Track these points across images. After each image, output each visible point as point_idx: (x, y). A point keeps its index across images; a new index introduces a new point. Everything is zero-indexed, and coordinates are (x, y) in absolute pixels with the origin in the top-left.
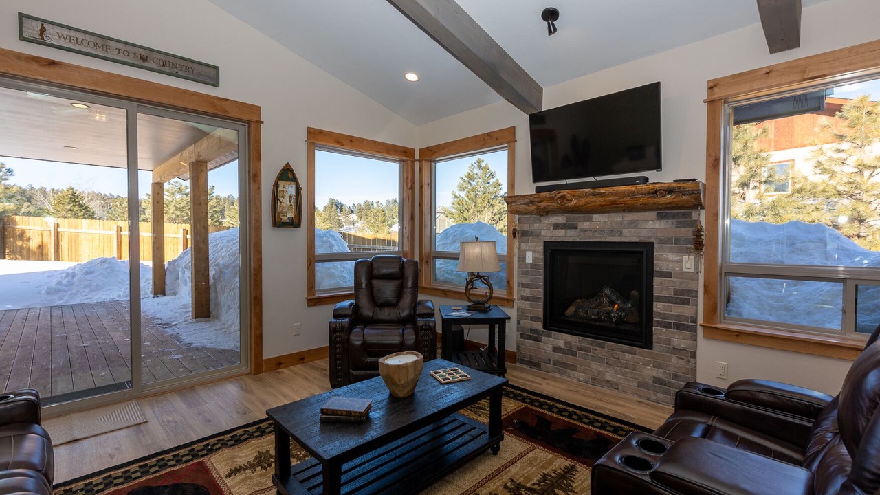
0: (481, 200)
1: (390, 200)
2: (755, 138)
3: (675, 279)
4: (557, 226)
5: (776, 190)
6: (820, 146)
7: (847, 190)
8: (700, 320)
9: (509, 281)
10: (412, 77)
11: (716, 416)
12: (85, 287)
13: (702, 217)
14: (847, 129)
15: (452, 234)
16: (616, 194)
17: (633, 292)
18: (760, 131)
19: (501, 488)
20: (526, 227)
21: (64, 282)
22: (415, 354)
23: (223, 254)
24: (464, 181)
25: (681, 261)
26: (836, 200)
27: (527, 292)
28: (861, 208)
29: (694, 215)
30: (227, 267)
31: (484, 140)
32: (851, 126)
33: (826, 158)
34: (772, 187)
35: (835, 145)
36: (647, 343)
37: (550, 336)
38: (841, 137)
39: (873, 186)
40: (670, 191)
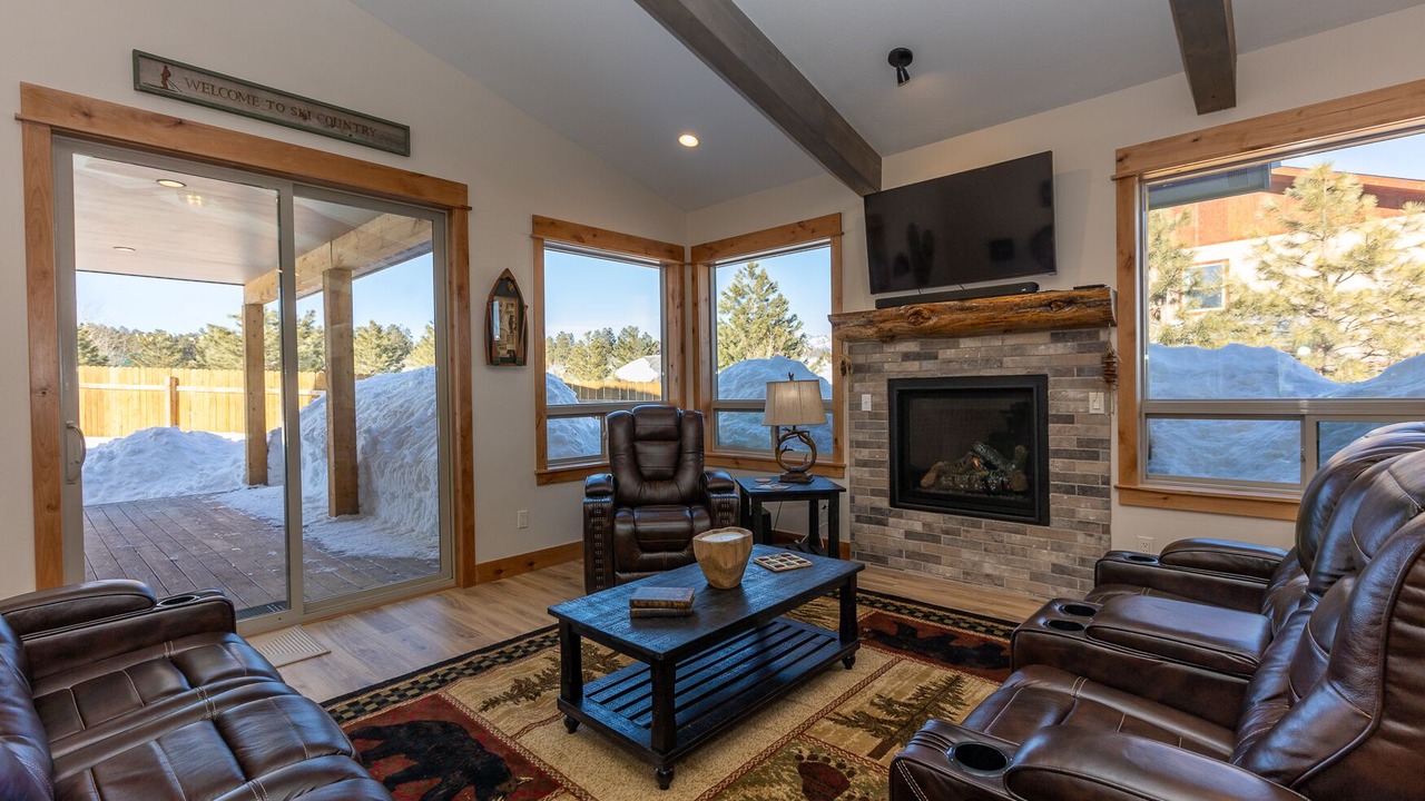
0: (755, 326)
1: (601, 331)
2: (1172, 228)
3: (1079, 426)
4: (907, 357)
5: (1203, 306)
6: (1264, 239)
7: (1304, 303)
8: (1115, 481)
9: (836, 440)
10: (689, 141)
11: (1148, 586)
12: (132, 475)
13: (1113, 338)
14: (1302, 212)
15: (737, 375)
16: (995, 308)
17: (1017, 448)
18: (1179, 217)
19: (867, 705)
20: (860, 359)
21: (96, 468)
22: (739, 531)
23: (374, 415)
24: (728, 298)
25: (1086, 400)
26: (1289, 318)
27: (865, 454)
28: (1326, 329)
29: (1103, 336)
30: (384, 434)
31: (793, 232)
32: (1308, 209)
33: (1274, 256)
34: (1199, 300)
35: (1286, 237)
36: (1043, 519)
37: (901, 517)
38: (1294, 226)
39: (1341, 296)
40: (1070, 301)
